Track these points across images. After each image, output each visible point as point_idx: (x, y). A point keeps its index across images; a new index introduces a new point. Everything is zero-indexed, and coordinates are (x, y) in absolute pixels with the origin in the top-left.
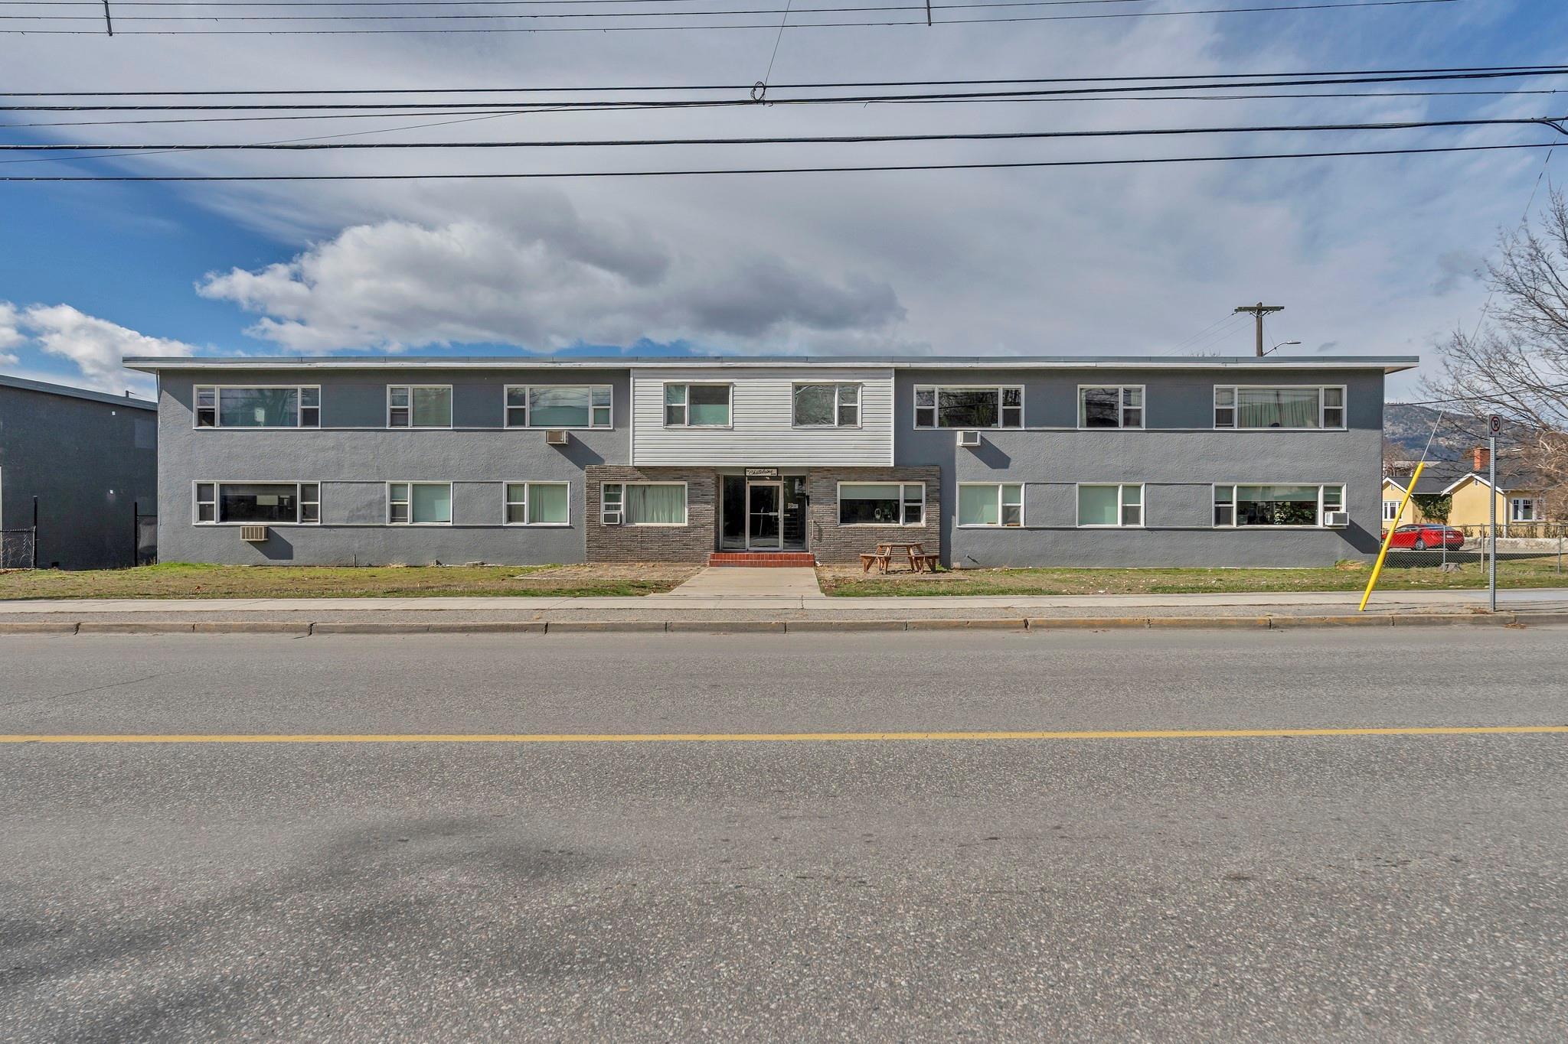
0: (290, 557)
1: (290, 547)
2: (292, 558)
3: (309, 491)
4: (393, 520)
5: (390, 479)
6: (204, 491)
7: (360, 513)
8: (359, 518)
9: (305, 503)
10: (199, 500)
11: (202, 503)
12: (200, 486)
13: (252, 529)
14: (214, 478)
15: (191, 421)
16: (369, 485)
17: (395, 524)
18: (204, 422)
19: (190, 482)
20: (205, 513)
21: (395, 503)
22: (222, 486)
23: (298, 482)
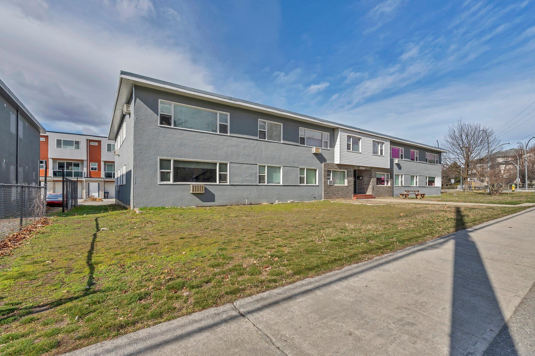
0: (213, 200)
1: (213, 195)
2: (214, 202)
3: (223, 166)
4: (260, 183)
5: (260, 163)
6: (164, 163)
7: (247, 179)
8: (247, 181)
9: (221, 173)
10: (161, 169)
11: (163, 171)
12: (161, 160)
13: (198, 186)
14: (171, 156)
15: (157, 121)
16: (251, 165)
17: (261, 184)
18: (164, 122)
19: (156, 157)
20: (164, 177)
21: (260, 174)
22: (175, 161)
23: (218, 162)
